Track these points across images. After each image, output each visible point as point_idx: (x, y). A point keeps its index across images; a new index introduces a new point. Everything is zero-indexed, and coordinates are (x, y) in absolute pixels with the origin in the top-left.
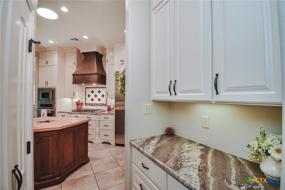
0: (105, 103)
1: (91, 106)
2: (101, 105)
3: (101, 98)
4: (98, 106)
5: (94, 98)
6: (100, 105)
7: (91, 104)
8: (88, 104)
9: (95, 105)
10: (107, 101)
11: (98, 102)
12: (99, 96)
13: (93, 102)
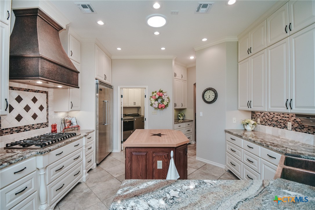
0: (45, 121)
1: (15, 135)
2: (38, 126)
3: (38, 112)
4: (32, 131)
5: (23, 113)
6: (35, 127)
7: (16, 129)
8: (9, 130)
9: (25, 130)
10: (49, 118)
11: (32, 122)
12: (34, 108)
13: (22, 124)
